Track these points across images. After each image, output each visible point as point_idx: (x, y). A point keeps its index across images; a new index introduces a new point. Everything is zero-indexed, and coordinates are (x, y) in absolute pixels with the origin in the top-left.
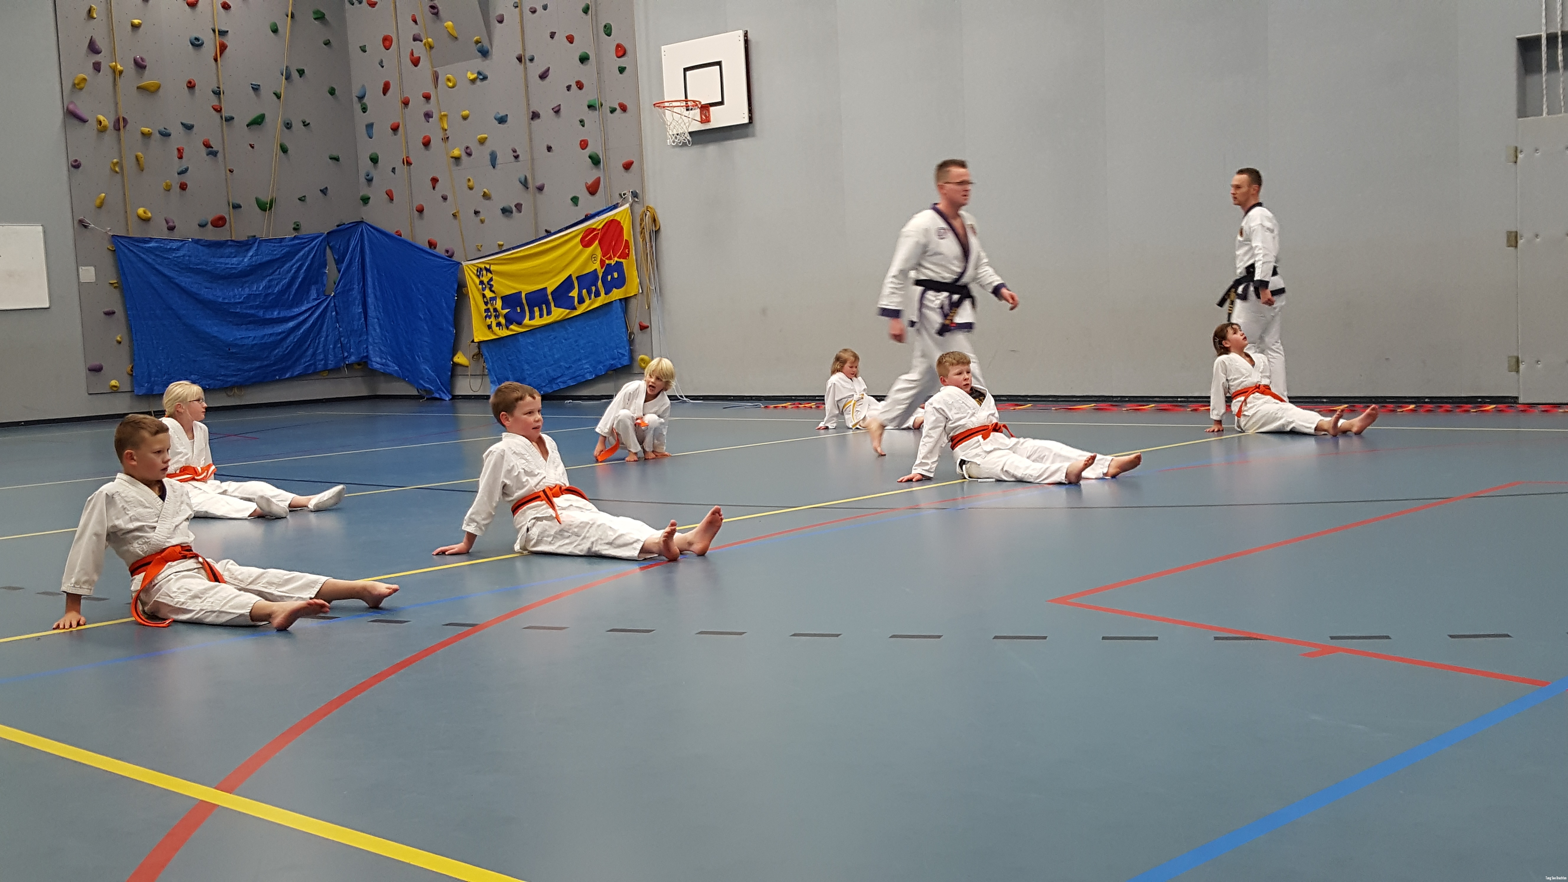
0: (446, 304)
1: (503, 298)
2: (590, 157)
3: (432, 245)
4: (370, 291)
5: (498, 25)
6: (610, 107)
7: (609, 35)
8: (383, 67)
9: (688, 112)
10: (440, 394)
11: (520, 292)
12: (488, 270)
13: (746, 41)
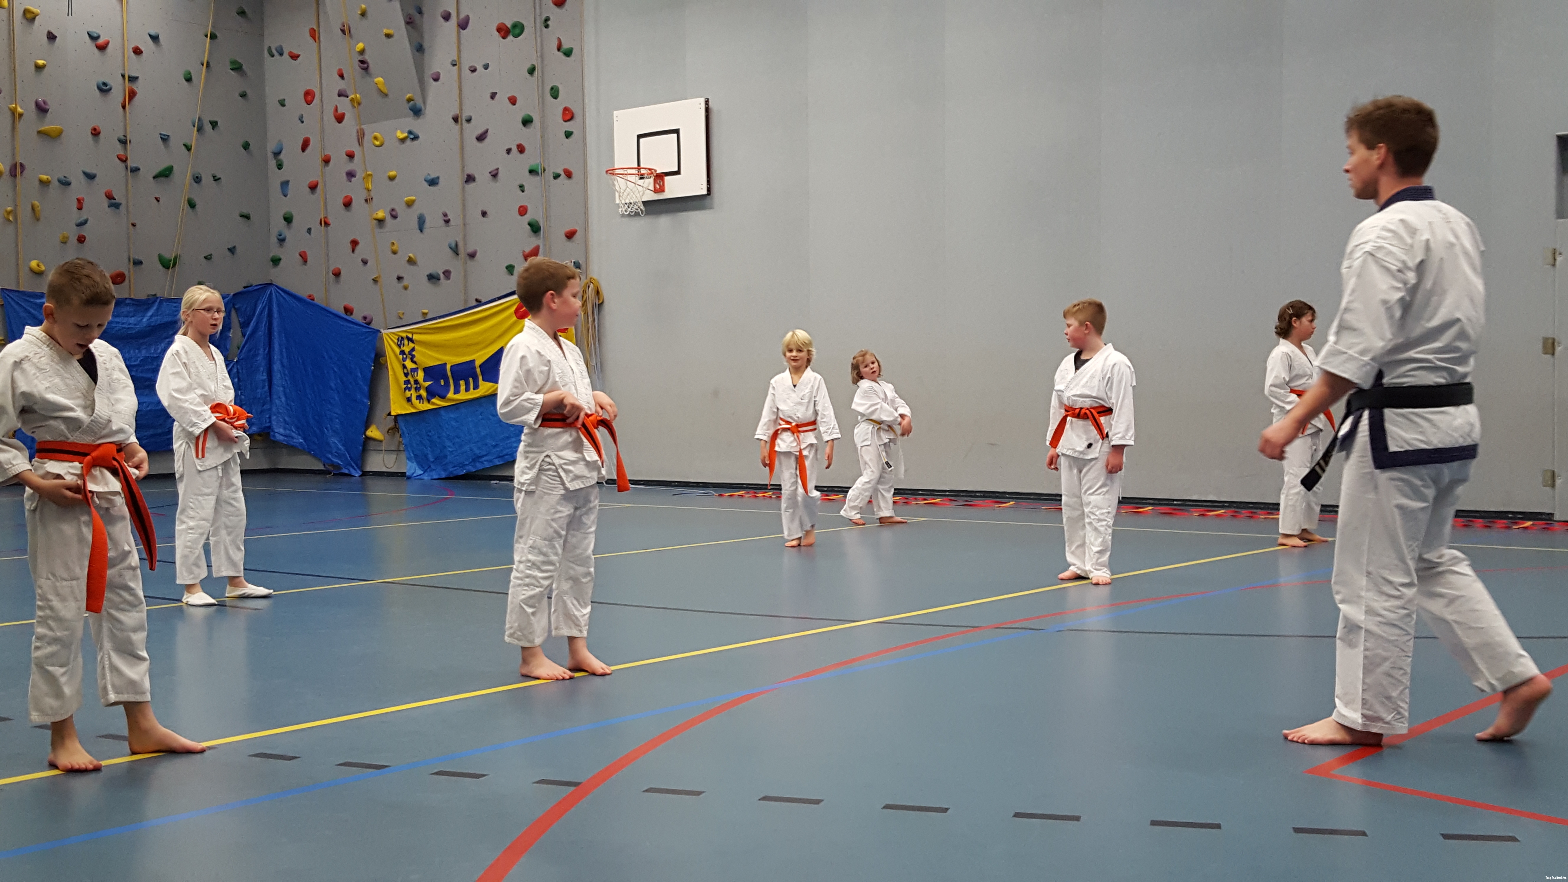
0: (361, 374)
1: (426, 370)
2: (529, 224)
3: (348, 310)
4: (276, 357)
5: (434, 83)
6: (553, 173)
7: (556, 98)
8: (302, 122)
9: (642, 180)
10: (349, 470)
11: (445, 364)
12: (410, 340)
13: (707, 110)
